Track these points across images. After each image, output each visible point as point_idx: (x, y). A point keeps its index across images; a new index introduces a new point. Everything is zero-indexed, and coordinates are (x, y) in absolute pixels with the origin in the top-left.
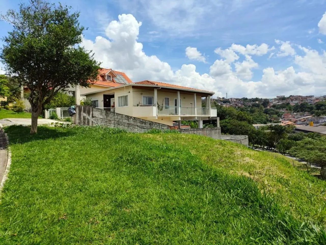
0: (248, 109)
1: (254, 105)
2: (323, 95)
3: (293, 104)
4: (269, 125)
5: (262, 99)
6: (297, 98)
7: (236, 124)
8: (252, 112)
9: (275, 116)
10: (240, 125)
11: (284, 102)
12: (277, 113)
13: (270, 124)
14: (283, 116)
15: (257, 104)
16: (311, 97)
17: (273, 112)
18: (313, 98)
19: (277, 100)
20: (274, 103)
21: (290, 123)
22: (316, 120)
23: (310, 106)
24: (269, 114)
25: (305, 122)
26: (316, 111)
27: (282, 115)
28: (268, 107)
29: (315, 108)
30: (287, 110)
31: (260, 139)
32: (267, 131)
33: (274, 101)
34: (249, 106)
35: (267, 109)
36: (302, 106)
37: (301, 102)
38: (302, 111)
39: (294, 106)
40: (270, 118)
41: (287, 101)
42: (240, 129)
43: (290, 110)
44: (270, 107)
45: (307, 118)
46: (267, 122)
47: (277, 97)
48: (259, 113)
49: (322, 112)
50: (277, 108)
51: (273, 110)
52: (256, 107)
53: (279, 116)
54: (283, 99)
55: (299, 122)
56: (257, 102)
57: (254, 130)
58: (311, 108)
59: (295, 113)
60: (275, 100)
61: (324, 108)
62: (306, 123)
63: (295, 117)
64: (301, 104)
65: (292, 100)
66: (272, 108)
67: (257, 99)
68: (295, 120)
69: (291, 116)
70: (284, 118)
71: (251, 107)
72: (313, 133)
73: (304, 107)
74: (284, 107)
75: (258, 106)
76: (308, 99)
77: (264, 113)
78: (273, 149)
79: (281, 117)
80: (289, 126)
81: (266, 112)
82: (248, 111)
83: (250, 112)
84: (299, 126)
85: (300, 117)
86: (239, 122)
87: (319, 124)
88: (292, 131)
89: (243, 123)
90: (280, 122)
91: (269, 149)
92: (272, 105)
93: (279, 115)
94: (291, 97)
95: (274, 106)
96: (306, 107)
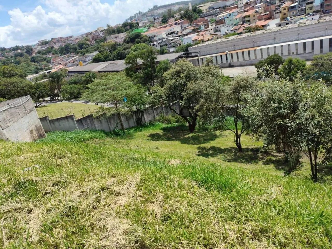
0: (11, 60)
1: (16, 55)
2: (80, 35)
3: (57, 47)
4: (41, 74)
5: (23, 47)
6: (59, 40)
7: (6, 83)
8: (18, 63)
9: (44, 63)
10: (11, 84)
11: (48, 46)
12: (45, 60)
13: (43, 72)
14: (52, 62)
15: (19, 53)
16: (71, 37)
17: (41, 59)
18: (73, 38)
19: (40, 45)
20: (38, 49)
21: (61, 67)
22: (83, 59)
23: (73, 47)
24: (37, 62)
25: (74, 63)
26: (80, 50)
27: (51, 60)
28: (34, 55)
29: (78, 48)
30: (53, 54)
31: (42, 93)
32: (43, 81)
33: (36, 46)
34: (12, 57)
35: (33, 57)
36: (66, 48)
37: (64, 44)
38: (68, 53)
39: (59, 49)
40: (39, 66)
41: (50, 45)
42: (13, 87)
43: (57, 53)
44: (36, 54)
45: (75, 59)
46: (39, 71)
47: (39, 41)
48: (25, 63)
49: (85, 50)
50: (43, 54)
51: (40, 57)
52: (20, 56)
53: (47, 62)
54: (46, 43)
55: (69, 65)
56: (19, 51)
57: (30, 84)
58: (75, 49)
59: (62, 56)
60: (38, 45)
61: (85, 47)
62: (76, 64)
63: (64, 60)
64: (65, 46)
65: (55, 43)
66: (38, 55)
67: (17, 48)
68: (64, 63)
69: (59, 60)
70: (53, 63)
71: (13, 58)
72: (89, 73)
73: (68, 48)
74: (50, 52)
75: (21, 55)
76: (69, 39)
77: (32, 61)
78: (57, 98)
79: (51, 63)
80: (61, 71)
81: (33, 60)
82: (12, 63)
83: (15, 64)
84: (71, 68)
85: (68, 59)
86: (9, 79)
87: (87, 62)
88: (66, 74)
89: (14, 79)
90: (51, 68)
91: (53, 100)
92: (36, 51)
93: (48, 60)
94: (53, 40)
95: (39, 52)
96: (70, 48)
